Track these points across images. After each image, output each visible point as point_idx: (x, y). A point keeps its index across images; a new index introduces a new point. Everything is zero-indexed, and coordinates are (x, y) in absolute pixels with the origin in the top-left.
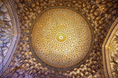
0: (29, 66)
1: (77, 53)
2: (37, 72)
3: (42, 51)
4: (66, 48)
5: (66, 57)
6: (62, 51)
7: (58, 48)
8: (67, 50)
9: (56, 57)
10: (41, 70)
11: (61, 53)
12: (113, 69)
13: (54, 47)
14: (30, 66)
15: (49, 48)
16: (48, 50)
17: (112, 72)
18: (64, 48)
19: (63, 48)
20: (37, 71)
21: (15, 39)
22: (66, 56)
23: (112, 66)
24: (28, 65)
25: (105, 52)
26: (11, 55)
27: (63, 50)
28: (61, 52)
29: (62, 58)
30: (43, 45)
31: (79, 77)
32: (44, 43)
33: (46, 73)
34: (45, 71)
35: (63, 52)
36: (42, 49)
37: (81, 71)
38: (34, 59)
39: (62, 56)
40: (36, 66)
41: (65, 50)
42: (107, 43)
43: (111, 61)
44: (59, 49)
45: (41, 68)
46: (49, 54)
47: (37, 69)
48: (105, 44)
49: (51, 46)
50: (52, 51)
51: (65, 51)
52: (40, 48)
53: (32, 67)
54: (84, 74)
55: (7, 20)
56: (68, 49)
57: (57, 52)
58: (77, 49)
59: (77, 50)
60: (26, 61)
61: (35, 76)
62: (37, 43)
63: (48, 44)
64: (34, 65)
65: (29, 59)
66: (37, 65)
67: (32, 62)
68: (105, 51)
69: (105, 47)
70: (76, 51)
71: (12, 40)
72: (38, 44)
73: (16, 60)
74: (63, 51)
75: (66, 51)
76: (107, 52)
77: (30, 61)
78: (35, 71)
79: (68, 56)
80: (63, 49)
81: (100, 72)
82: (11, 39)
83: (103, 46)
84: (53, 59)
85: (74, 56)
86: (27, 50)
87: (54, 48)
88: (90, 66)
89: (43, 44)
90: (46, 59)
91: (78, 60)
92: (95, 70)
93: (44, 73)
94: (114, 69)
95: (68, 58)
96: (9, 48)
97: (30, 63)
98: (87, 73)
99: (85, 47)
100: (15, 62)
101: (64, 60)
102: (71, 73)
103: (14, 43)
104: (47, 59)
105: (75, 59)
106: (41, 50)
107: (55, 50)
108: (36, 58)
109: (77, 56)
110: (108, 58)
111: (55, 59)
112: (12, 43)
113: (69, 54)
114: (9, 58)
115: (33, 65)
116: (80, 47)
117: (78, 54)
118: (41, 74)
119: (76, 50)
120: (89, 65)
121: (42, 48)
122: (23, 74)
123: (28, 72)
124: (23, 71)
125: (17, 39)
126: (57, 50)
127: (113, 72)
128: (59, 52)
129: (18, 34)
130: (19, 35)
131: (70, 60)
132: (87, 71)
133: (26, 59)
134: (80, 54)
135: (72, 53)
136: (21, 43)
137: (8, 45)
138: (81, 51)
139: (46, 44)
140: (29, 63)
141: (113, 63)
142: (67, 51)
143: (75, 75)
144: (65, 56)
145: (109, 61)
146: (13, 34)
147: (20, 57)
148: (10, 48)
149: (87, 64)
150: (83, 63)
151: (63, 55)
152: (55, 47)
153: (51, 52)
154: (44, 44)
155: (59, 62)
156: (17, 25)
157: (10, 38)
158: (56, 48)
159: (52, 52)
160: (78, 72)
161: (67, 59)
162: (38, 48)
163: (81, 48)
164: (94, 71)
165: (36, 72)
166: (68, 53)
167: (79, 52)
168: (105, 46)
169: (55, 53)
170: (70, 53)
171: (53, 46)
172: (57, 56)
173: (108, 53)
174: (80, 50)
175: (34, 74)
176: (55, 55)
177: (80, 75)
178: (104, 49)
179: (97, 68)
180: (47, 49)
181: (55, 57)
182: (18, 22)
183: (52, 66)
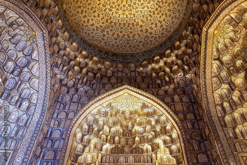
0: (79, 69)
1: (160, 17)
2: (95, 74)
3: (92, 25)
4: (139, 5)
5: (141, 26)
6: (131, 14)
7: (123, 8)
8: (141, 9)
9: (122, 28)
10: (100, 69)
11: (131, 19)
12: (216, 71)
13: (115, 8)
14: (82, 69)
15: (104, 12)
16: (103, 18)
17: (212, 77)
18: (135, 7)
19: (133, 6)
20: (93, 73)
21: (40, 42)
22: (141, 23)
23: (215, 66)
24: (76, 68)
25: (206, 42)
26: (47, 72)
27: (133, 10)
28: (129, 16)
29: (132, 30)
30: (92, 11)
31: (163, 73)
32: (92, 5)
33: (109, 73)
34: (106, 69)
35: (134, 14)
36: (92, 20)
37: (165, 63)
38: (84, 53)
39: (133, 24)
40: (90, 65)
41: (137, 10)
42: (212, 26)
43: (216, 57)
44: (125, 11)
45: (99, 65)
46: (107, 27)
47: (93, 69)
48: (209, 27)
49: (108, 7)
50: (111, 17)
51: (137, 12)
52: (88, 20)
53: (84, 70)
54: (171, 68)
55: (11, 20)
56: (143, 8)
57: (121, 16)
58: (160, 7)
59: (160, 11)
60: (72, 63)
61: (93, 84)
62: (78, 12)
63: (101, 5)
64: (87, 64)
65: (76, 57)
66: (91, 62)
67: (81, 60)
68: (206, 38)
69: (209, 31)
70: (158, 14)
71: (37, 46)
72: (81, 15)
73: (56, 70)
74: (132, 12)
75: (139, 13)
76: (210, 40)
77: (78, 59)
78: (90, 74)
79: (144, 24)
80: (133, 8)
81: (195, 72)
82: (34, 42)
83: (205, 29)
84: (116, 36)
85: (156, 24)
86: (66, 44)
87: (114, 10)
88: (181, 55)
89: (91, 9)
90: (103, 39)
91: (163, 34)
92: (188, 65)
93: (106, 73)
94: (218, 72)
95: (144, 28)
96: (38, 61)
97: (80, 63)
98: (175, 67)
99: (176, 6)
100: (56, 74)
101: (136, 33)
102: (150, 67)
103: (43, 49)
104: (105, 38)
105: (157, 32)
106: (91, 22)
107: (116, 13)
108: (85, 50)
109: (160, 25)
110: (211, 52)
111: (121, 35)
112: (40, 50)
113: (145, 19)
114: (47, 78)
115: (85, 64)
116: (167, 4)
117: (162, 19)
118: (102, 76)
119: (159, 9)
120: (180, 52)
121: (90, 19)
122: (74, 86)
123: (81, 81)
124: (71, 79)
125: (44, 40)
126: (120, 12)
127: (215, 77)
128: (125, 16)
129: (42, 31)
130: (44, 31)
131: (148, 34)
132: (176, 65)
133: (71, 60)
134: (166, 21)
135: (151, 16)
136: (54, 39)
137: (35, 55)
138: (168, 15)
139: (97, 6)
140: (78, 64)
141: (217, 62)
142: (141, 13)
143: (157, 69)
144: (137, 24)
145: (212, 58)
146: (34, 33)
147: (60, 62)
148: (40, 60)
149: (176, 52)
150: (170, 46)
151: (135, 21)
152: (117, 7)
153: (109, 21)
154: (93, 7)
155: (128, 39)
156: (33, 19)
157: (32, 41)
158: (118, 9)
159: (112, 19)
160: (162, 64)
161: (142, 31)
162: (84, 22)
163: (168, 8)
164: (186, 67)
165: (93, 75)
166: (144, 17)
167: (164, 17)
168: (208, 29)
169: (119, 20)
170: (147, 18)
171: (112, 7)
172: (122, 26)
173: (213, 44)
174: (167, 11)
175: (91, 81)
176: (119, 26)
177: (164, 71)
178: (206, 35)
179: (192, 62)
180: (101, 16)
181: (120, 30)
182: (33, 15)
183: (117, 51)
